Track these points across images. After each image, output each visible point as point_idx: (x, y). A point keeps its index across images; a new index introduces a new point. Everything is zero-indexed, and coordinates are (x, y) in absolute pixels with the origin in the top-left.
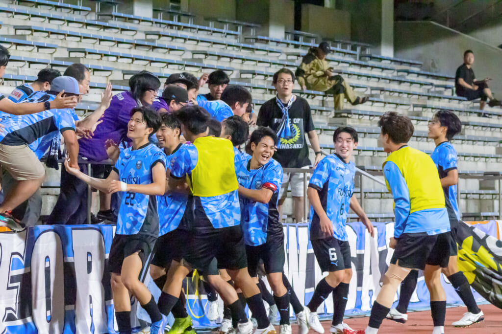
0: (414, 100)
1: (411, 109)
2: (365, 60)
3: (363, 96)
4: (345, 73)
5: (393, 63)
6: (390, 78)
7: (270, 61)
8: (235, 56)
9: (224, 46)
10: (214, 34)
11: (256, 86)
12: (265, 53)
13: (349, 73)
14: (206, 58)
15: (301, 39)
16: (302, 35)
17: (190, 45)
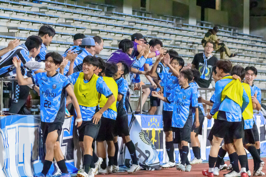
0: (259, 55)
1: (258, 59)
2: (235, 36)
3: (235, 53)
4: (226, 42)
5: (249, 37)
6: (248, 44)
7: (189, 36)
8: (172, 33)
9: (167, 29)
10: (162, 23)
11: (182, 48)
12: (187, 32)
13: (228, 41)
14: (158, 34)
15: (204, 25)
16: (205, 23)
17: (150, 28)
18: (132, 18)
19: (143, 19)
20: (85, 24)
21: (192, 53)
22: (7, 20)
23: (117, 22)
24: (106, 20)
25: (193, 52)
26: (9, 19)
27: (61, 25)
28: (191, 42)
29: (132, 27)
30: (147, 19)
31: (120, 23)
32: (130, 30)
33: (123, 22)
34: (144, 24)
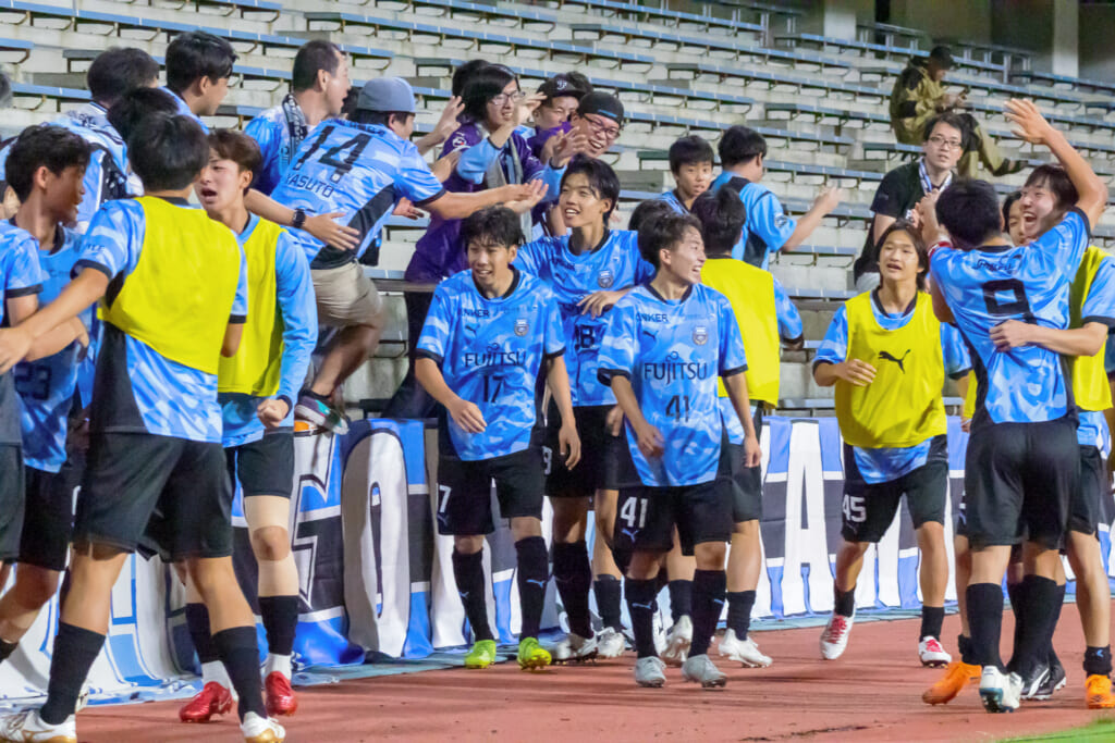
2: (1020, 84)
4: (979, 110)
5: (1077, 89)
6: (1072, 120)
7: (826, 85)
8: (755, 75)
9: (731, 55)
10: (712, 30)
11: (798, 136)
12: (817, 68)
13: (988, 108)
14: (695, 78)
15: (889, 39)
16: (892, 32)
17: (663, 53)
18: (585, 13)
19: (631, 16)
20: (389, 39)
21: (840, 158)
22: (62, 23)
23: (523, 27)
24: (477, 19)
25: (844, 155)
26: (69, 18)
27: (288, 41)
28: (833, 113)
29: (586, 50)
30: (647, 16)
31: (535, 31)
32: (577, 61)
33: (549, 27)
34: (635, 37)
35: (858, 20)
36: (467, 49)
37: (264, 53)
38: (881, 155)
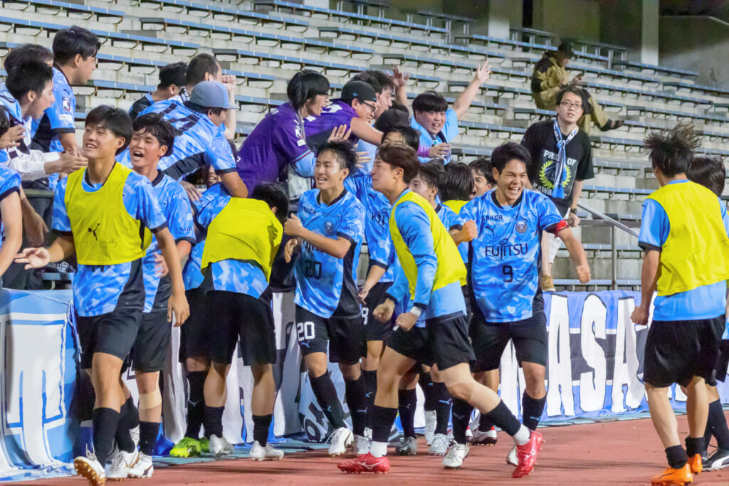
32: (322, 52)
33: (304, 29)
34: (362, 36)
35: (511, 26)
36: (248, 43)
37: (112, 45)
38: (526, 116)
